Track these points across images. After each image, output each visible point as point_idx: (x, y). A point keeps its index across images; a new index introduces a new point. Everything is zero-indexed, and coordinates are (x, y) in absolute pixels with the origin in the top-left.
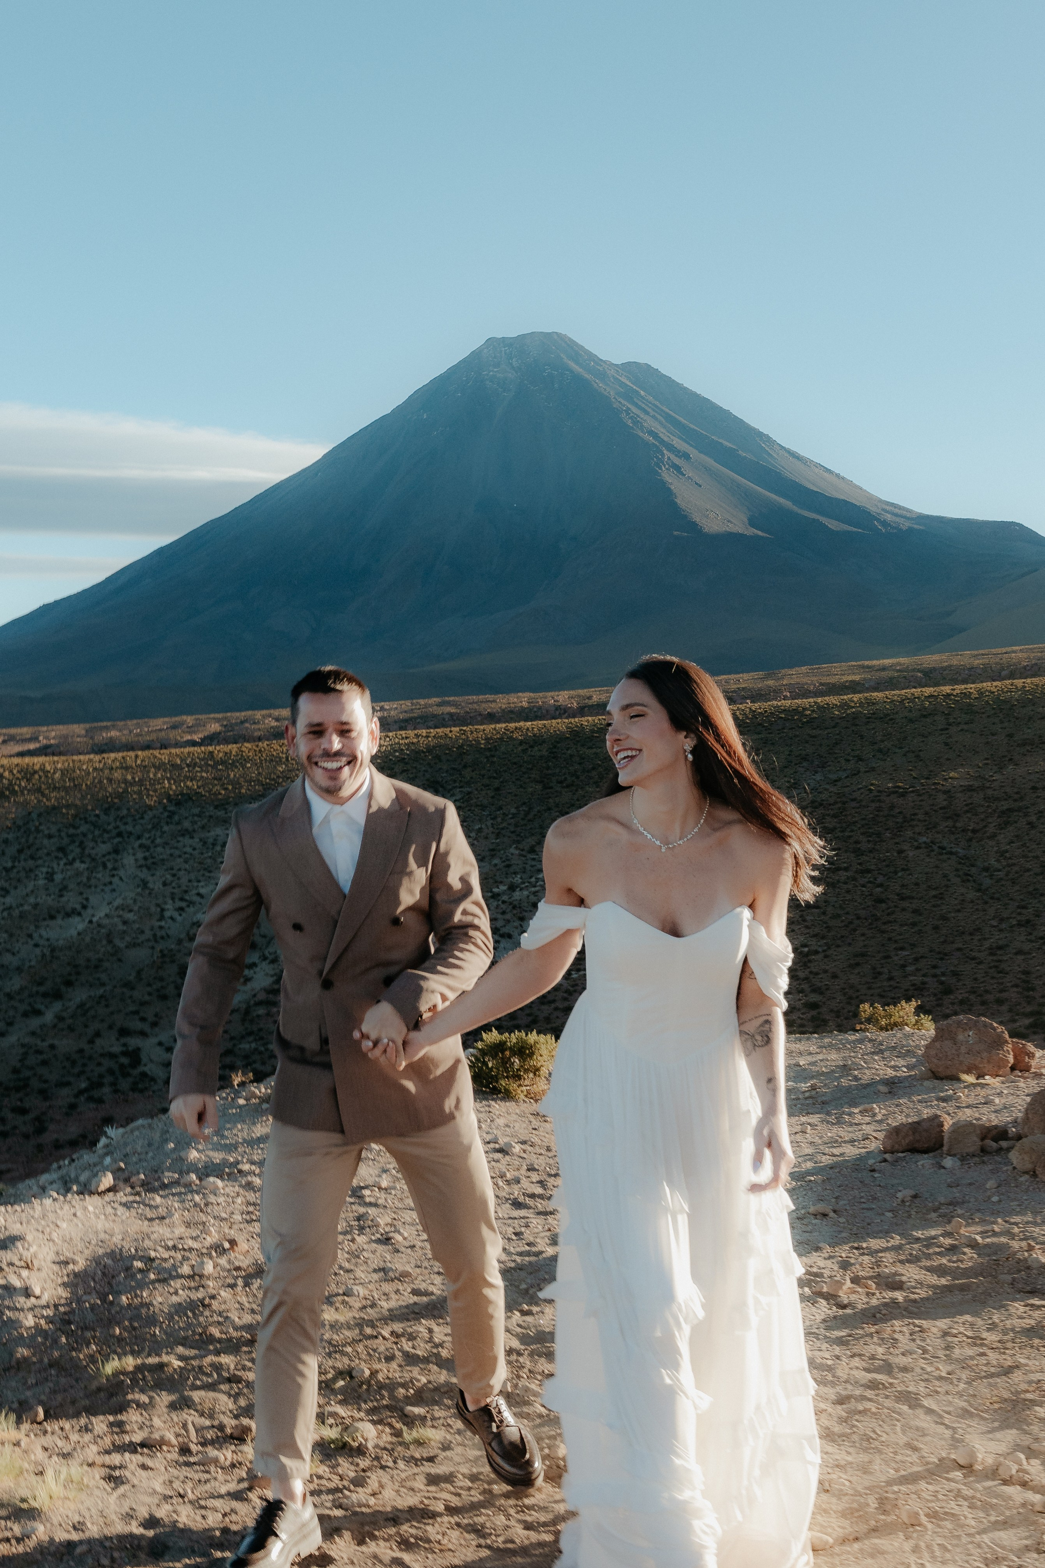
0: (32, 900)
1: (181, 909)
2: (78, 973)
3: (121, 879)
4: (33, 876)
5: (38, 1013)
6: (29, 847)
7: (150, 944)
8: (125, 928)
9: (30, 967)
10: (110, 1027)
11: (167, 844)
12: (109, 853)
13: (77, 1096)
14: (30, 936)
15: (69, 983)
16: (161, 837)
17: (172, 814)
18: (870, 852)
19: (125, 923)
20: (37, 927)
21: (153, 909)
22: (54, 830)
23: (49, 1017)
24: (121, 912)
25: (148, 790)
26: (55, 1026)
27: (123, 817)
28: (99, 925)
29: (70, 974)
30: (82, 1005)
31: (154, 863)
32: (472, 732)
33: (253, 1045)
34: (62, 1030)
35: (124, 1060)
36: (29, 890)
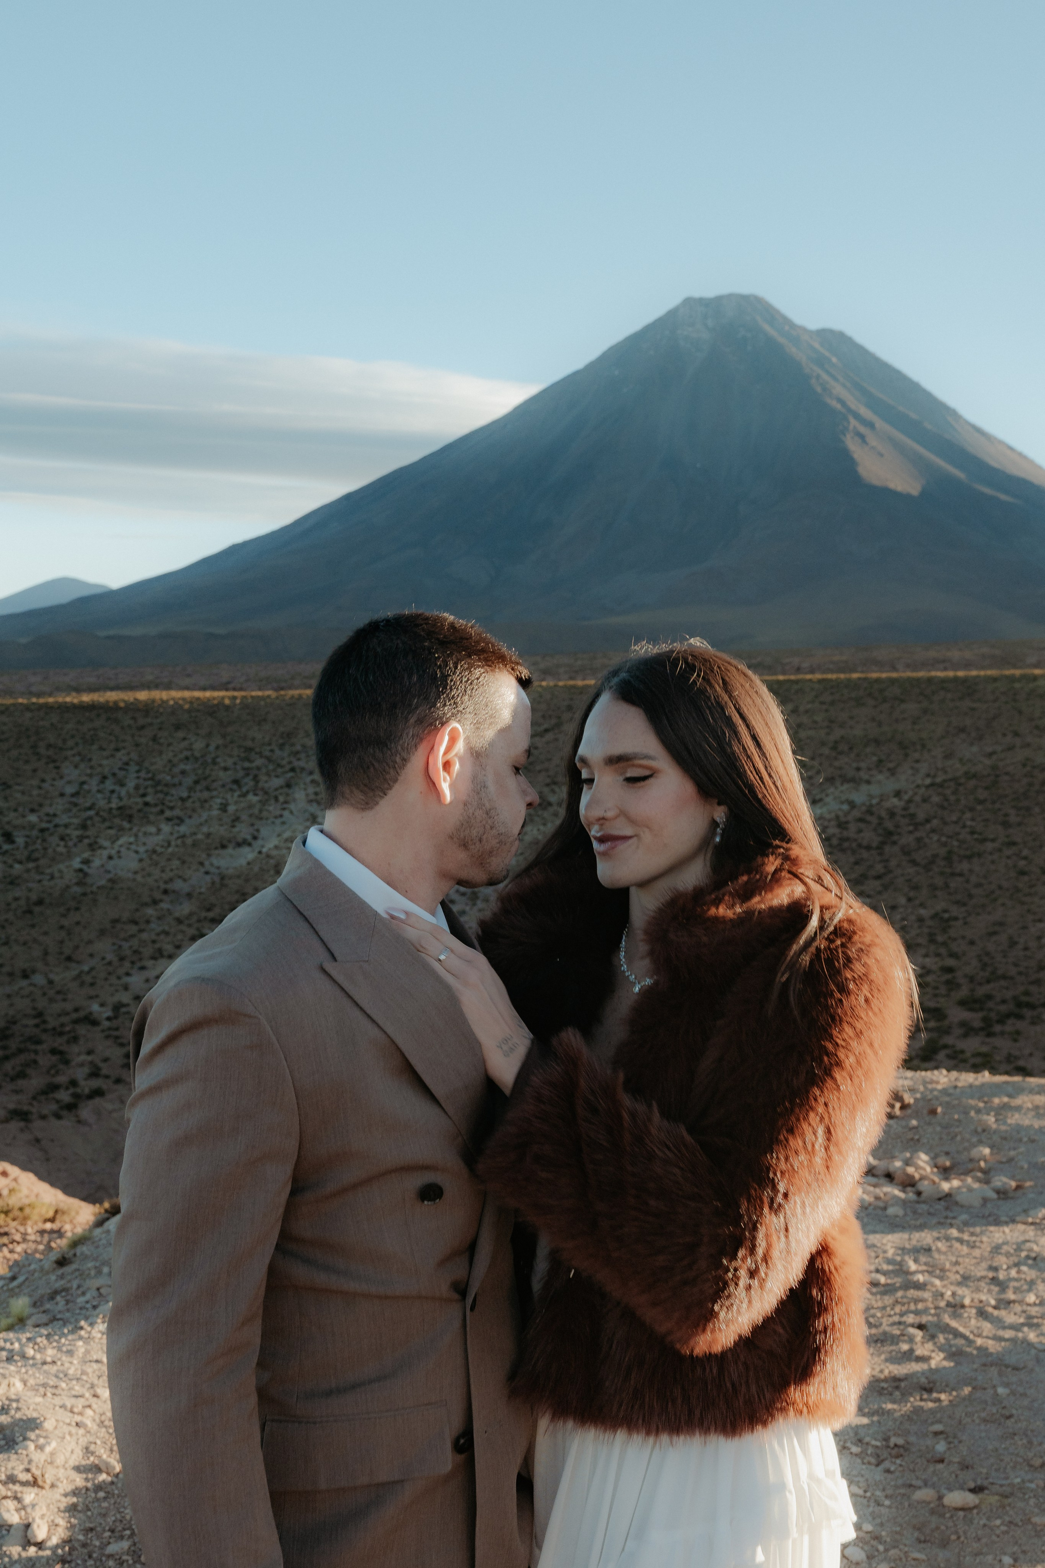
0: (205, 829)
3: (291, 812)
4: (207, 805)
6: (205, 779)
9: (200, 893)
12: (281, 787)
14: (201, 864)
20: (209, 855)
22: (230, 762)
28: (268, 856)
36: (203, 819)
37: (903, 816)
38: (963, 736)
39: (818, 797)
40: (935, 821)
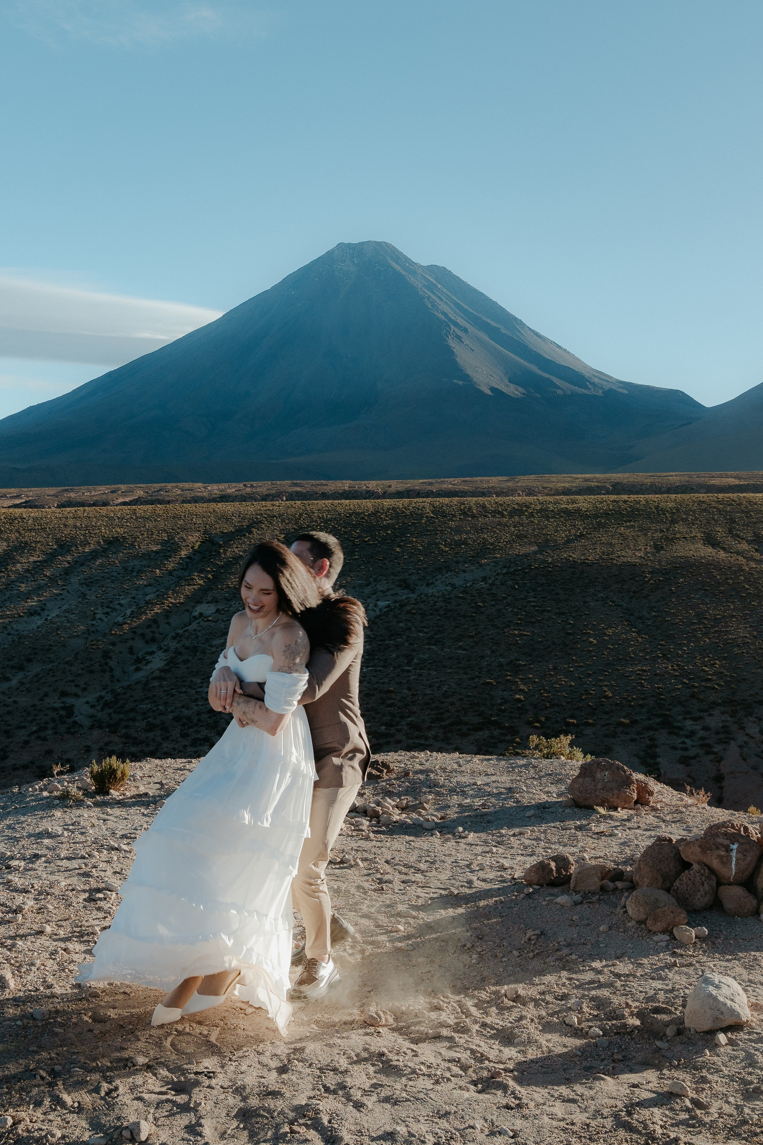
1: (107, 613)
2: (36, 654)
3: (68, 591)
4: (10, 587)
5: (8, 679)
7: (85, 636)
8: (68, 624)
9: (4, 648)
10: (55, 691)
12: (61, 574)
13: (29, 736)
15: (29, 660)
17: (107, 549)
19: (69, 621)
21: (88, 613)
23: (14, 682)
24: (67, 614)
25: (90, 533)
26: (18, 689)
28: (52, 622)
29: (30, 654)
30: (37, 675)
31: (91, 582)
32: (309, 505)
33: (149, 706)
34: (23, 691)
35: (63, 713)
36: (6, 597)
37: (488, 594)
39: (430, 582)
40: (510, 598)
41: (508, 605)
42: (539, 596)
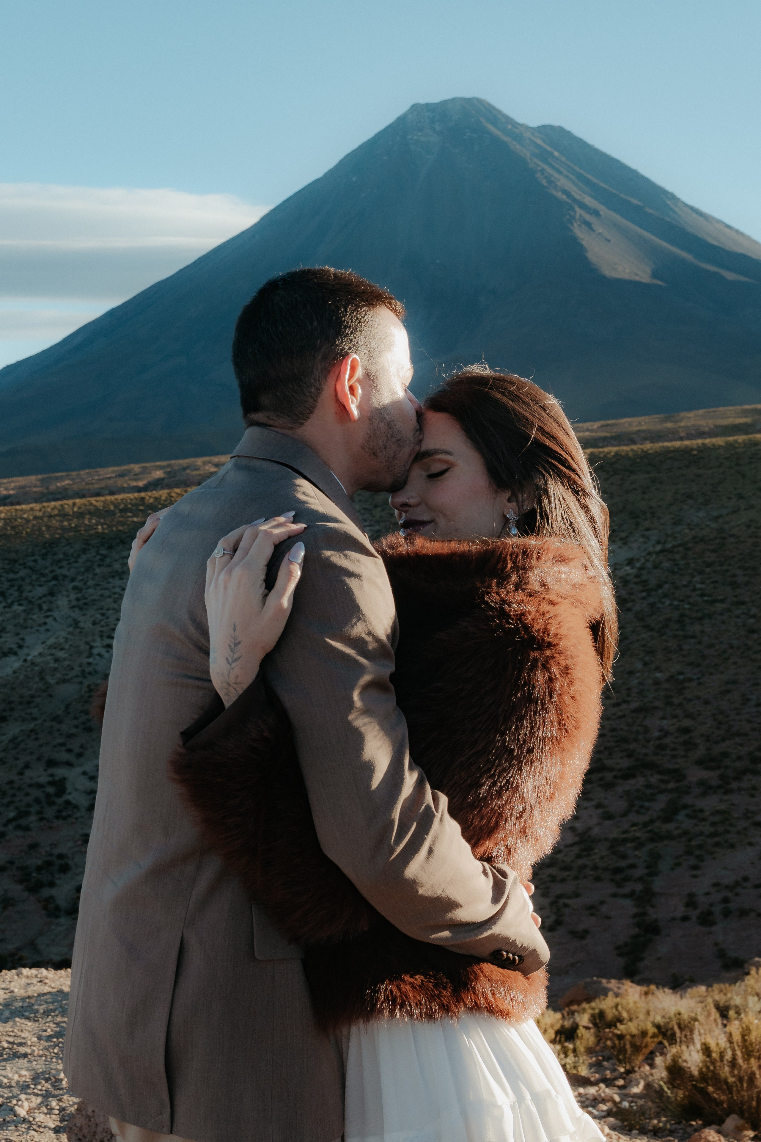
2: (12, 709)
3: (55, 620)
7: (79, 680)
8: (56, 665)
10: (39, 759)
11: (99, 585)
12: (45, 596)
16: (93, 579)
17: (105, 556)
18: (747, 584)
19: (56, 660)
21: (83, 647)
24: (53, 651)
27: (59, 561)
28: (33, 664)
29: (4, 711)
30: (13, 739)
31: (85, 604)
35: (51, 790)
38: (690, 502)
40: (667, 586)
41: (665, 596)
42: (708, 581)
